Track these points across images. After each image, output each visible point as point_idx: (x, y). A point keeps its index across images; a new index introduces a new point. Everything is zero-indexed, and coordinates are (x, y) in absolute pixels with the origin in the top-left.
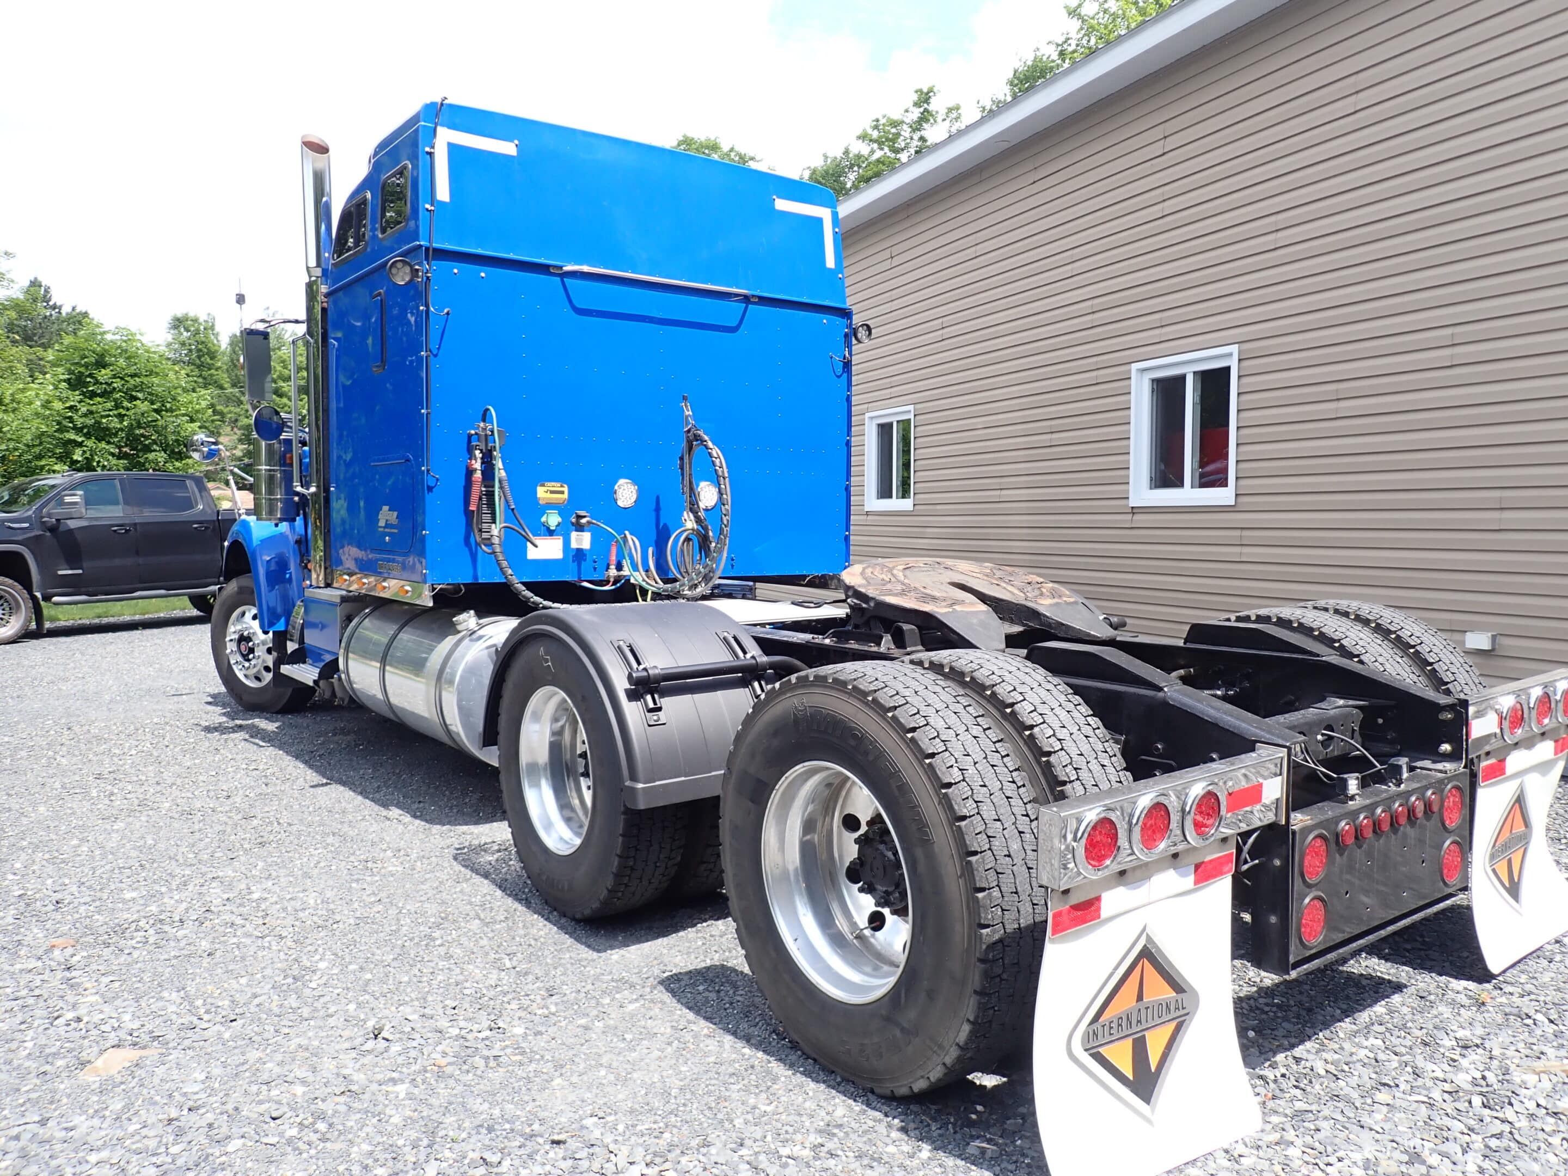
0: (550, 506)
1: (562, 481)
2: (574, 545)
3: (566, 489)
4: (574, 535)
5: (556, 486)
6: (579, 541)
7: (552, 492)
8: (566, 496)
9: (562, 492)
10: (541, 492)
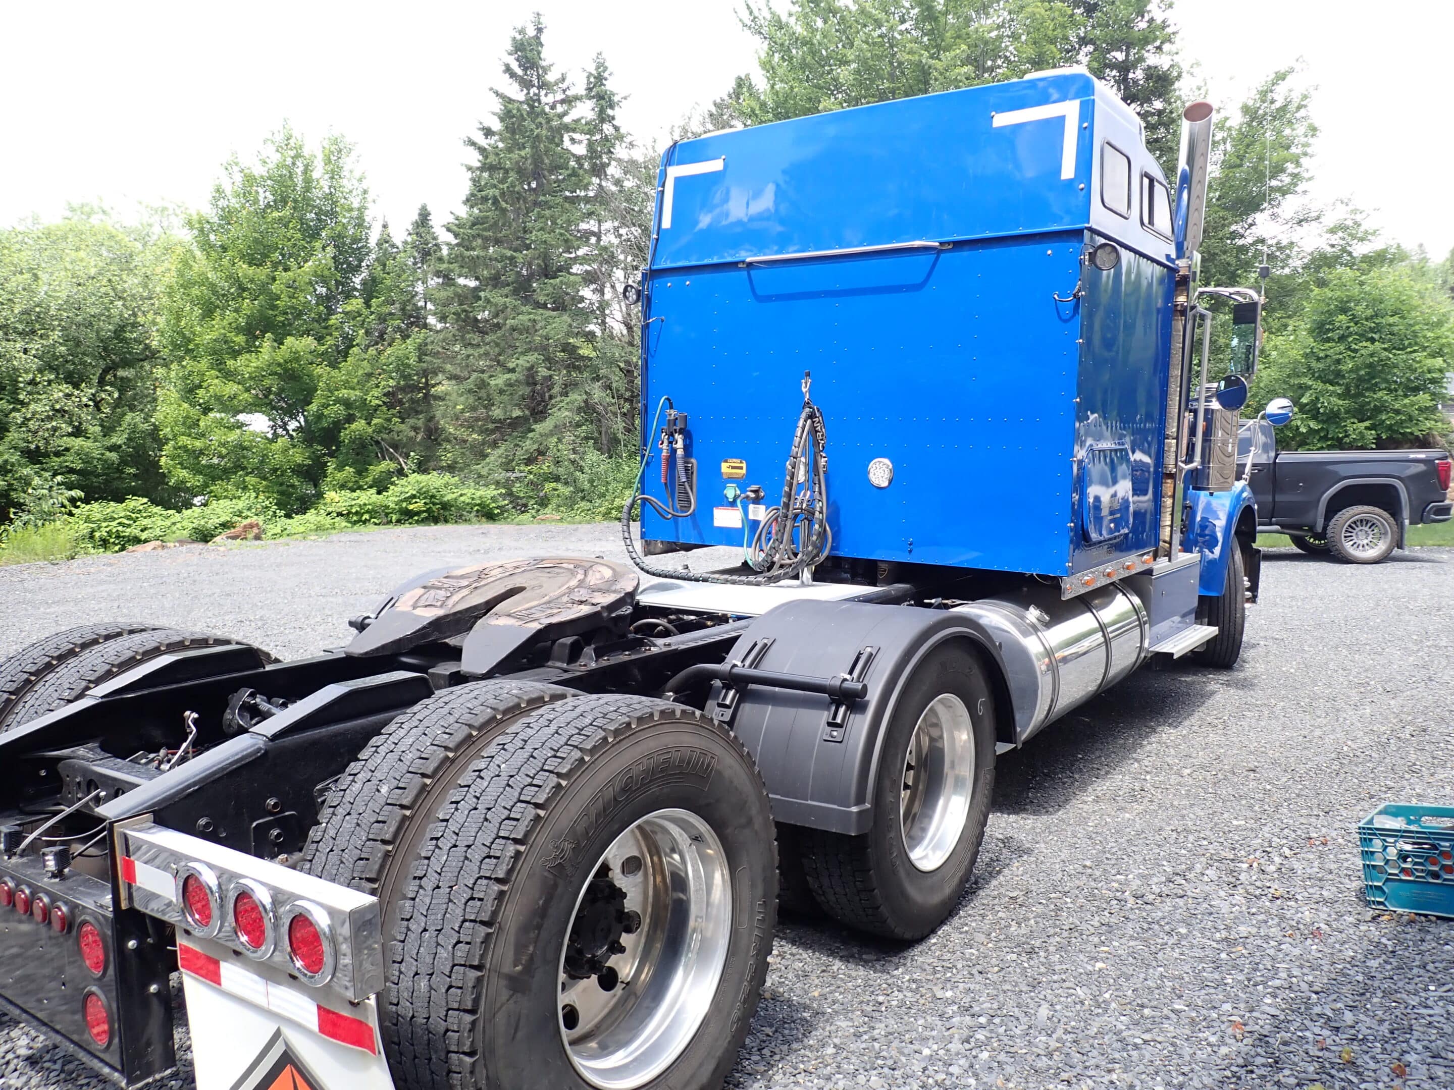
0: (731, 479)
1: (741, 457)
2: (751, 517)
3: (744, 465)
4: (751, 507)
5: (735, 462)
6: (755, 513)
7: (733, 468)
8: (744, 471)
9: (741, 468)
10: (724, 467)
